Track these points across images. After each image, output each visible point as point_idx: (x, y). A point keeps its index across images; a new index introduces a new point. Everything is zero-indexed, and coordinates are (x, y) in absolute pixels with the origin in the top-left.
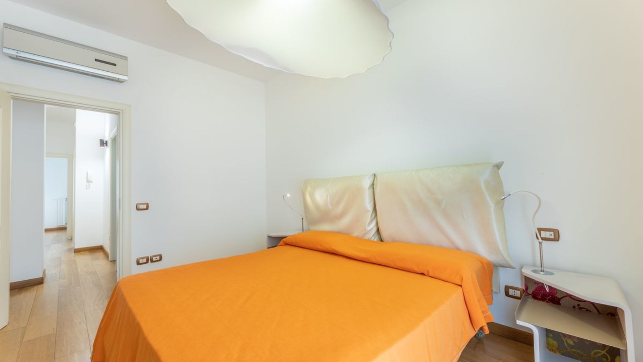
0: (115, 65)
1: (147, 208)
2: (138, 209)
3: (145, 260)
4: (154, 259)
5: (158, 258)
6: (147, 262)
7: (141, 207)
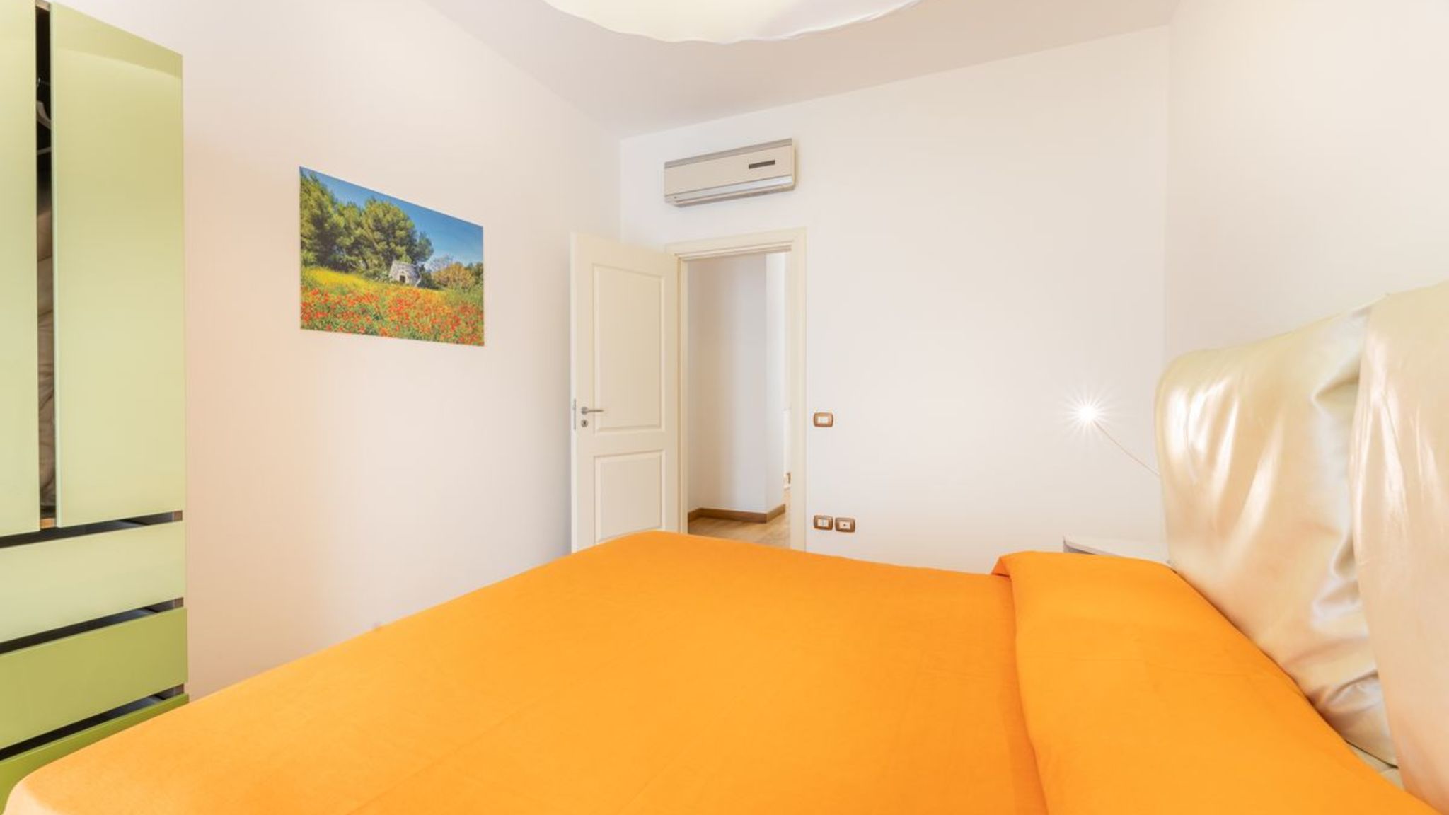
0: (773, 163)
1: (830, 425)
2: (816, 425)
3: (826, 524)
4: (841, 526)
5: (848, 527)
6: (830, 528)
7: (821, 420)
